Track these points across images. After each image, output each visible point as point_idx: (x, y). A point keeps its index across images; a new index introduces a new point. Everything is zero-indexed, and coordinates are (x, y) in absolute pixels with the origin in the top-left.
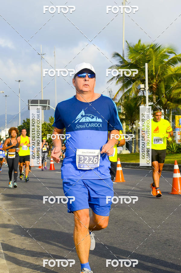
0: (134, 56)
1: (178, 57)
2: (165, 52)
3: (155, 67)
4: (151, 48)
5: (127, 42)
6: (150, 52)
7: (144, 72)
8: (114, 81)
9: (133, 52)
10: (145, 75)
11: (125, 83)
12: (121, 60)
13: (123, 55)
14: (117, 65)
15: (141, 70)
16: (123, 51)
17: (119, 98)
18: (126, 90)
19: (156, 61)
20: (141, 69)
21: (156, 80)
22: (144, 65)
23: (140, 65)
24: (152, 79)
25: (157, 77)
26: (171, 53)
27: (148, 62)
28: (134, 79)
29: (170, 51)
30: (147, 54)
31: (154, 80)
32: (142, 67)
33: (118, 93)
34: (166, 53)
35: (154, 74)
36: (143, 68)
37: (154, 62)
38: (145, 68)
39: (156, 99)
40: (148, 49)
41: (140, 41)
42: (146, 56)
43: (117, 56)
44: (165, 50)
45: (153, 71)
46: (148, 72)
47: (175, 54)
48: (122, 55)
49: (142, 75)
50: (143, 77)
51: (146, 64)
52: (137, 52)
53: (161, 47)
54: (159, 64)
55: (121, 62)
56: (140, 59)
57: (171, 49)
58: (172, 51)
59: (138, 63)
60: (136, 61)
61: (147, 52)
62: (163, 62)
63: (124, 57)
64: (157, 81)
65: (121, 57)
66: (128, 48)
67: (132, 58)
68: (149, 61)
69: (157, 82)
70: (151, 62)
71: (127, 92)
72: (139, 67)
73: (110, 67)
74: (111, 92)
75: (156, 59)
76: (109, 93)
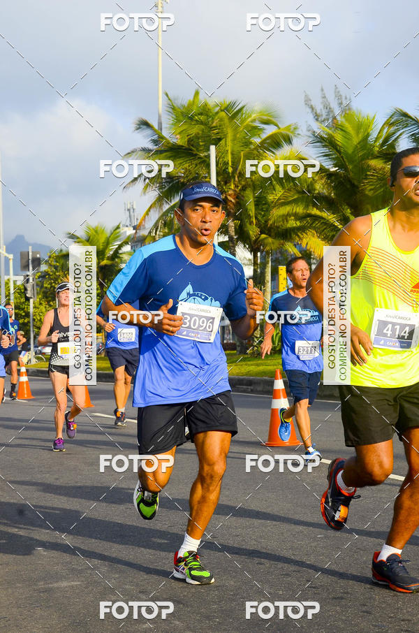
0: (185, 127)
1: (284, 132)
2: (254, 121)
3: (232, 154)
4: (222, 111)
5: (167, 95)
6: (221, 120)
7: (208, 166)
8: (140, 185)
9: (181, 118)
10: (209, 173)
11: (164, 190)
12: (155, 137)
13: (160, 124)
14: (144, 150)
15: (200, 160)
16: (160, 117)
17: (149, 224)
18: (166, 207)
19: (234, 139)
20: (200, 158)
21: (234, 184)
22: (208, 150)
23: (197, 149)
24: (226, 183)
25: (238, 177)
26: (267, 123)
27: (217, 142)
28: (183, 182)
29: (265, 118)
30: (214, 124)
31: (230, 185)
32: (202, 155)
33: (147, 213)
34: (257, 124)
35: (230, 170)
36: (206, 156)
37: (229, 143)
38: (208, 156)
39: (235, 228)
40: (217, 113)
41: (197, 93)
42: (211, 128)
43: (145, 127)
44: (253, 116)
45: (228, 163)
46: (217, 165)
47: (276, 125)
48: (156, 127)
49: (203, 172)
50: (206, 177)
51: (213, 148)
52: (191, 118)
53: (245, 109)
54: (242, 148)
55: (155, 142)
56: (197, 137)
57: (268, 115)
58: (271, 119)
59: (192, 145)
60: (190, 141)
61: (213, 119)
62: (251, 143)
63: (161, 129)
64: (236, 186)
65: (155, 131)
66: (171, 110)
67: (180, 133)
68: (220, 140)
69: (238, 190)
70: (222, 142)
71: (168, 211)
72: (196, 155)
73: (129, 153)
74: (132, 210)
75: (235, 136)
76: (128, 213)
